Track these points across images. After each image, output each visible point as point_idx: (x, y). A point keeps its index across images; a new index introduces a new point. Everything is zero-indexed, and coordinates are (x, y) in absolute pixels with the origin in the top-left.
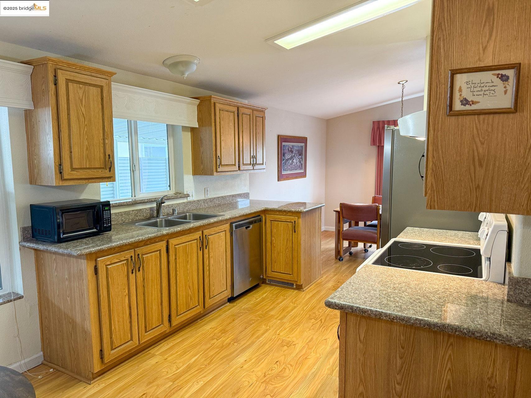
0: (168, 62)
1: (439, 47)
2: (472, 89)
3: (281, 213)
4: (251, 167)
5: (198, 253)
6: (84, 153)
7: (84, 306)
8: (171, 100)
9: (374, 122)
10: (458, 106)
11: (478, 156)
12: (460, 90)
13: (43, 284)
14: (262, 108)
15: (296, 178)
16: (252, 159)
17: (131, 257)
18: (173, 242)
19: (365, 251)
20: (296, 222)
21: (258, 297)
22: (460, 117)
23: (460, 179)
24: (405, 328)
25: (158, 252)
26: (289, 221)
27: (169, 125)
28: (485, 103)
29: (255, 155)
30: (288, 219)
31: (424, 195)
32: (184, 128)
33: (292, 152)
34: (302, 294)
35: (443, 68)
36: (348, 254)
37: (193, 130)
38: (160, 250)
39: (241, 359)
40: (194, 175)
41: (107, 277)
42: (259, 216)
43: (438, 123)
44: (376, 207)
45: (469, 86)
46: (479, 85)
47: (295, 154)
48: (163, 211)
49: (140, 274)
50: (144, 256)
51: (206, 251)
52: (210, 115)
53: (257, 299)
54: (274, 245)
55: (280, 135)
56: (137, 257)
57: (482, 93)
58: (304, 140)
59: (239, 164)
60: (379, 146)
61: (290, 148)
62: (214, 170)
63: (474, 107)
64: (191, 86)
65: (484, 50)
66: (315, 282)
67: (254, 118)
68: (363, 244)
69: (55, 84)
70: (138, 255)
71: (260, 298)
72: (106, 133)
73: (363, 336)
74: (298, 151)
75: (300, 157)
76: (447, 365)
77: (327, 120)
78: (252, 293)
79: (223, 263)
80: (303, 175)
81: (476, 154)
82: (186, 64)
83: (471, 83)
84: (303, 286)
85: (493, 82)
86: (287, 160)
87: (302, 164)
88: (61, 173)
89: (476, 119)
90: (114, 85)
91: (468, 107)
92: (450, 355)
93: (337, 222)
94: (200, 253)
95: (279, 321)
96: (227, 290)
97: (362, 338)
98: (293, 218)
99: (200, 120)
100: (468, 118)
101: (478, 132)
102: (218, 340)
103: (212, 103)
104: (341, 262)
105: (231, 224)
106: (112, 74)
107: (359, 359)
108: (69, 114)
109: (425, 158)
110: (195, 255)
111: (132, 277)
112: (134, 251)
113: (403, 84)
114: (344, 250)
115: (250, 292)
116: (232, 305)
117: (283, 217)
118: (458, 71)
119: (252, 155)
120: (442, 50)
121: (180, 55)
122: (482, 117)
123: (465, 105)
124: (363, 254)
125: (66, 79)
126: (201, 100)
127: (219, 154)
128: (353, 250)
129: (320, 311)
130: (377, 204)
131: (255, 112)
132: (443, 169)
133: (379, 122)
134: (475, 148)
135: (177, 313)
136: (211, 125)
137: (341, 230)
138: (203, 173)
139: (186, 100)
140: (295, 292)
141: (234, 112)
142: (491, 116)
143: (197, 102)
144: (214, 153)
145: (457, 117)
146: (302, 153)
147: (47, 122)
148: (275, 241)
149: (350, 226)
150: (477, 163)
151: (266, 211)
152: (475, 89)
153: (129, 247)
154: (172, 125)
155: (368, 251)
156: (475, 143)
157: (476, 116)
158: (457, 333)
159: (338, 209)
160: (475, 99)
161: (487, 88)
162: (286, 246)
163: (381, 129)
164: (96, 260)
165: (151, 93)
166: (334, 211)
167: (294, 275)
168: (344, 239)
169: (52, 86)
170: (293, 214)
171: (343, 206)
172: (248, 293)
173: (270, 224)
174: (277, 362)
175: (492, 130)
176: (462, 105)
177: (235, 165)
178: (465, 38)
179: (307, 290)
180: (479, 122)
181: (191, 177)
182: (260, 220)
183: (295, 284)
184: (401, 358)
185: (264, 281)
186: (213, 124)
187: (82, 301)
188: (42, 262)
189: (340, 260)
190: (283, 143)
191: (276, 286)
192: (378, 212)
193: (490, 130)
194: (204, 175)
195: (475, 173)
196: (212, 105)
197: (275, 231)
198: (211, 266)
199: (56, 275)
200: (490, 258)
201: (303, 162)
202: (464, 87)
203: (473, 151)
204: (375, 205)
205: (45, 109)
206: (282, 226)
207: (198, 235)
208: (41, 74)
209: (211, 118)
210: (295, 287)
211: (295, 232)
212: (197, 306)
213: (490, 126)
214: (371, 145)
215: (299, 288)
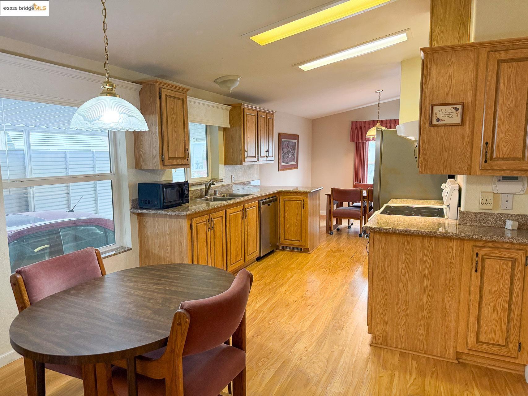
0: (219, 81)
1: (425, 92)
2: (442, 114)
3: (292, 194)
4: (265, 159)
5: (241, 221)
6: (174, 147)
7: (183, 252)
8: (215, 107)
9: (352, 122)
10: (435, 122)
11: (445, 147)
12: (436, 114)
13: (145, 240)
14: (272, 112)
15: (291, 169)
16: (266, 152)
17: (208, 219)
18: (229, 211)
19: (349, 228)
20: (305, 201)
21: (277, 258)
22: (436, 127)
23: (436, 158)
24: (407, 238)
25: (221, 218)
26: (299, 200)
27: (208, 125)
28: (447, 121)
29: (268, 149)
30: (298, 199)
31: (417, 167)
32: (220, 128)
33: (288, 147)
34: (310, 255)
35: (427, 103)
36: (336, 229)
37: (225, 129)
38: (222, 217)
39: (283, 290)
40: (226, 165)
41: (197, 232)
42: (275, 196)
43: (425, 130)
44: (360, 191)
45: (440, 112)
46: (445, 112)
47: (290, 149)
48: (211, 191)
49: (212, 232)
50: (214, 220)
51: (246, 220)
52: (240, 118)
53: (277, 259)
54: (286, 219)
55: (280, 133)
56: (211, 219)
57: (446, 116)
58: (296, 137)
59: (258, 156)
60: (357, 142)
61: (287, 144)
62: (243, 161)
63: (442, 123)
64: (224, 95)
65: (447, 96)
66: (317, 248)
67: (268, 120)
68: (347, 220)
69: (160, 99)
70: (212, 218)
71: (279, 258)
72: (185, 133)
73: (383, 245)
74: (292, 146)
75: (294, 151)
76: (429, 254)
77: (313, 120)
78: (271, 256)
79: (255, 231)
80: (296, 167)
81: (443, 145)
82: (233, 81)
83: (441, 111)
84: (310, 250)
85: (451, 111)
86: (285, 154)
87: (295, 157)
88: (163, 161)
89: (444, 128)
90: (189, 98)
91: (440, 123)
92: (431, 249)
93: (328, 203)
94: (243, 221)
95: (299, 270)
96: (257, 251)
97: (383, 247)
98: (302, 198)
99: (231, 122)
100: (440, 128)
101: (444, 135)
102: (260, 281)
103: (242, 108)
104: (332, 235)
105: (259, 201)
106: (188, 90)
107: (381, 259)
108: (167, 120)
109: (418, 148)
110: (240, 222)
111: (209, 233)
112: (210, 215)
113: (379, 93)
114: (334, 226)
115: (271, 254)
116: (259, 263)
117: (294, 197)
118: (435, 105)
119: (266, 149)
120: (427, 94)
121: (230, 75)
122: (446, 127)
123: (438, 121)
124: (348, 230)
125: (166, 95)
126: (232, 107)
127: (246, 149)
128: (339, 227)
129: (327, 264)
130: (361, 188)
131: (268, 115)
132: (427, 153)
133: (356, 122)
134: (443, 143)
135: (231, 264)
136: (241, 126)
137: (332, 210)
138: (233, 163)
139: (222, 107)
140: (303, 255)
141: (255, 116)
142: (451, 127)
143: (230, 108)
144: (243, 147)
145: (434, 127)
146: (295, 148)
147: (154, 126)
148: (288, 216)
149: (337, 207)
150: (444, 150)
151: (280, 193)
152: (443, 114)
153: (206, 213)
154: (210, 126)
155: (351, 227)
156: (443, 140)
157: (444, 127)
158: (435, 235)
159: (330, 193)
160: (443, 119)
161: (449, 114)
162: (296, 219)
163: (358, 128)
164: (191, 220)
165: (203, 102)
166: (326, 194)
167: (303, 241)
168: (334, 217)
169: (158, 100)
170: (302, 195)
171: (333, 190)
172: (269, 255)
173: (283, 203)
174: (307, 290)
175: (451, 134)
176: (437, 121)
177: (255, 157)
178: (438, 88)
179: (313, 253)
180: (445, 130)
181: (223, 166)
182: (276, 200)
183: (303, 249)
184: (405, 255)
185: (278, 249)
186: (242, 125)
187: (181, 248)
188: (145, 224)
189: (331, 234)
190: (282, 140)
191: (288, 251)
192: (362, 195)
193: (450, 134)
194: (234, 165)
195: (443, 155)
196: (242, 110)
197: (287, 208)
198: (248, 232)
199: (158, 233)
200: (449, 206)
201: (296, 156)
202: (438, 113)
203: (442, 144)
204: (359, 189)
205: (151, 116)
206: (293, 204)
207: (241, 208)
208: (149, 91)
209: (241, 121)
210: (303, 251)
211: (304, 208)
212: (240, 260)
213: (450, 132)
214: (350, 142)
215: (306, 251)
